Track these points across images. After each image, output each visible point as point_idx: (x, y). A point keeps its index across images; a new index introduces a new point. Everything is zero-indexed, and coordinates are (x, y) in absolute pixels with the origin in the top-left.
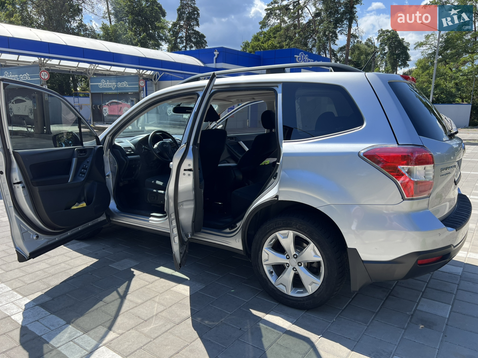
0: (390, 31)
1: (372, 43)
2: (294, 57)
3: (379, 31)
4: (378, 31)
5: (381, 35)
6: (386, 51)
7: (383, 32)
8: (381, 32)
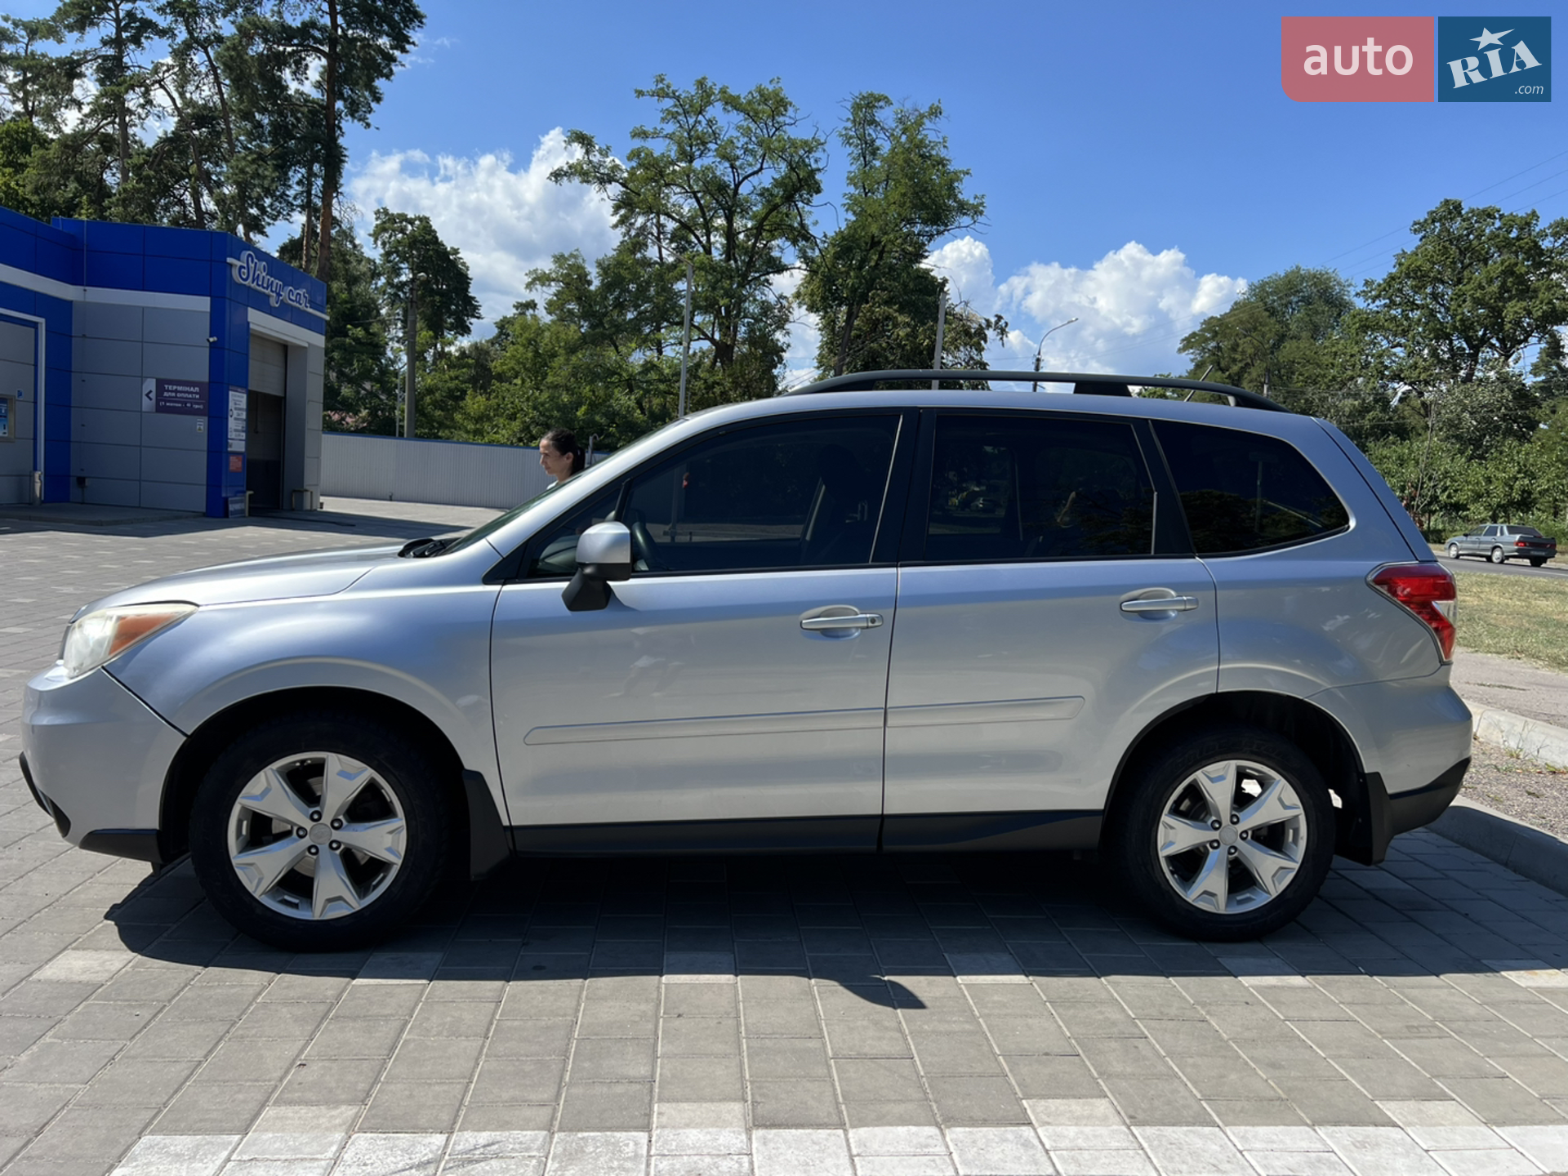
0: (411, 219)
1: (355, 246)
2: (225, 262)
3: (377, 212)
4: (376, 214)
5: (387, 225)
6: (403, 278)
7: (392, 219)
8: (382, 216)
